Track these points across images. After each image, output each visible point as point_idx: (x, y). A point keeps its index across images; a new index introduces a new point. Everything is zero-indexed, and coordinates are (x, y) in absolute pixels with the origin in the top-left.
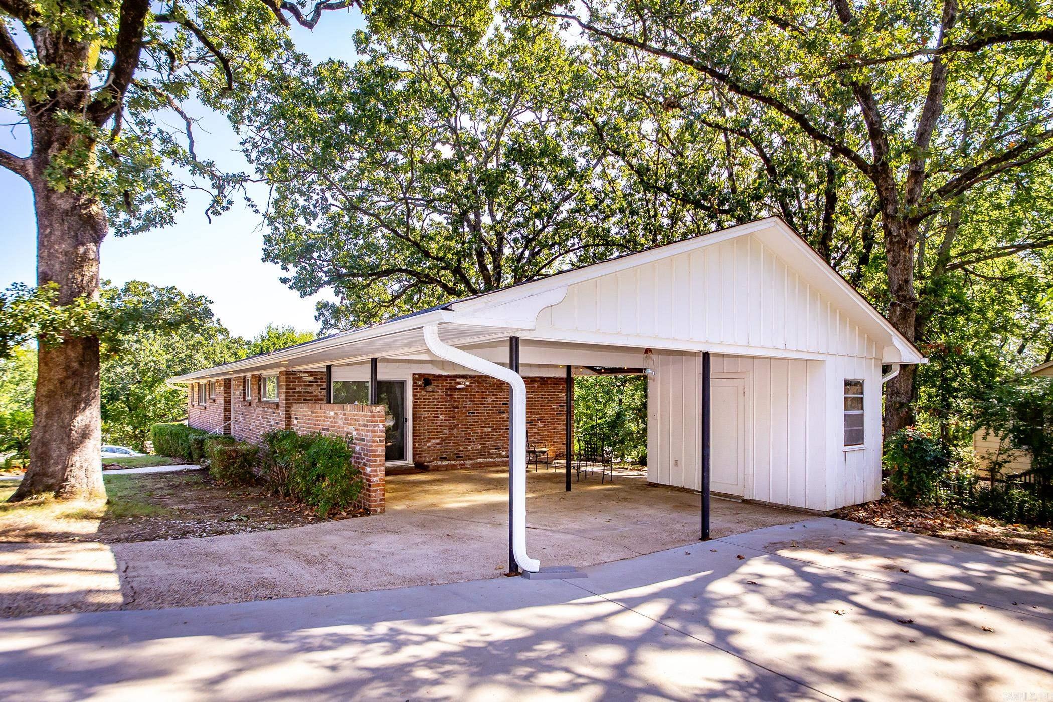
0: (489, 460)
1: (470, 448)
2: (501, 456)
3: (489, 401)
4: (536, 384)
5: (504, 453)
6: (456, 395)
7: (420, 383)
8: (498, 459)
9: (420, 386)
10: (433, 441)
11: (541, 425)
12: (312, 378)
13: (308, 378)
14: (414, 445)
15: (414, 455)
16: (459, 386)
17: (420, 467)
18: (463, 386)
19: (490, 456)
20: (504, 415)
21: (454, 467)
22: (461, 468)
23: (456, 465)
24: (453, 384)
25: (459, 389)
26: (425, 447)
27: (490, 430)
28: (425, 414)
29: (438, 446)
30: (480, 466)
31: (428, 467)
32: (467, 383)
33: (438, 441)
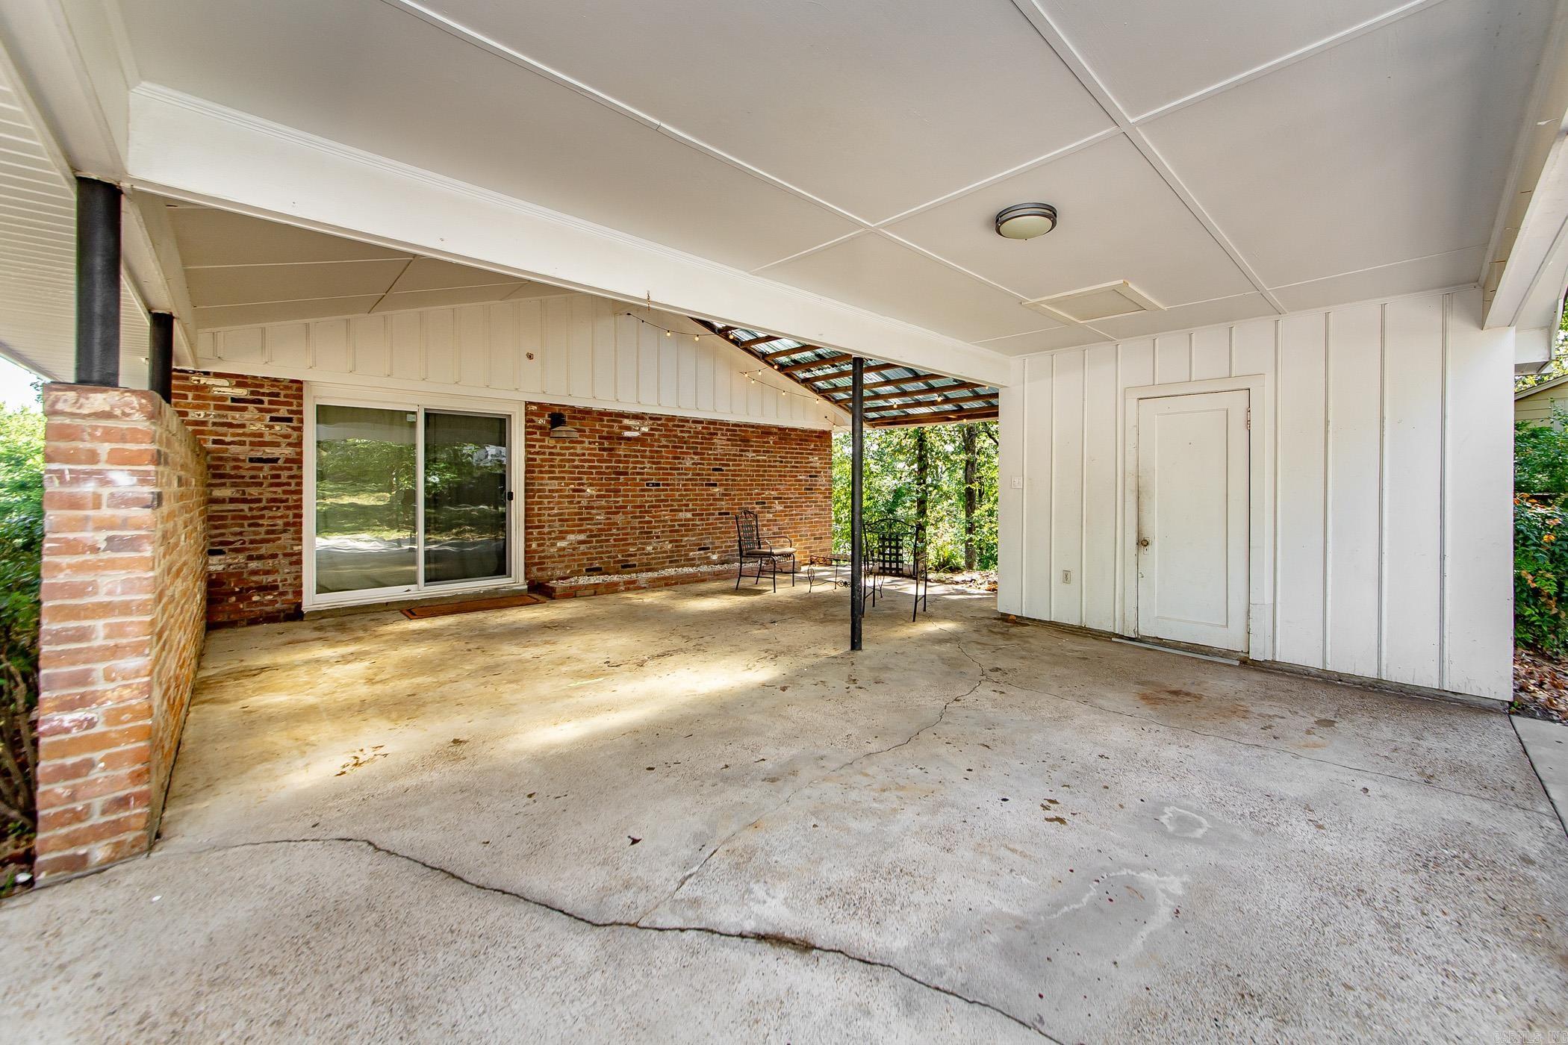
0: (686, 570)
1: (649, 548)
2: (709, 562)
3: (688, 463)
4: (771, 439)
5: (715, 557)
6: (622, 450)
7: (541, 421)
8: (704, 568)
9: (541, 428)
10: (571, 537)
11: (779, 508)
12: (242, 392)
13: (225, 389)
14: (527, 546)
15: (527, 566)
16: (627, 434)
17: (540, 590)
18: (636, 434)
19: (690, 562)
20: (716, 490)
21: (612, 588)
22: (628, 590)
23: (616, 584)
24: (616, 429)
25: (629, 439)
26: (553, 550)
27: (689, 515)
28: (554, 485)
29: (583, 547)
30: (667, 583)
31: (553, 589)
32: (645, 429)
33: (582, 537)
